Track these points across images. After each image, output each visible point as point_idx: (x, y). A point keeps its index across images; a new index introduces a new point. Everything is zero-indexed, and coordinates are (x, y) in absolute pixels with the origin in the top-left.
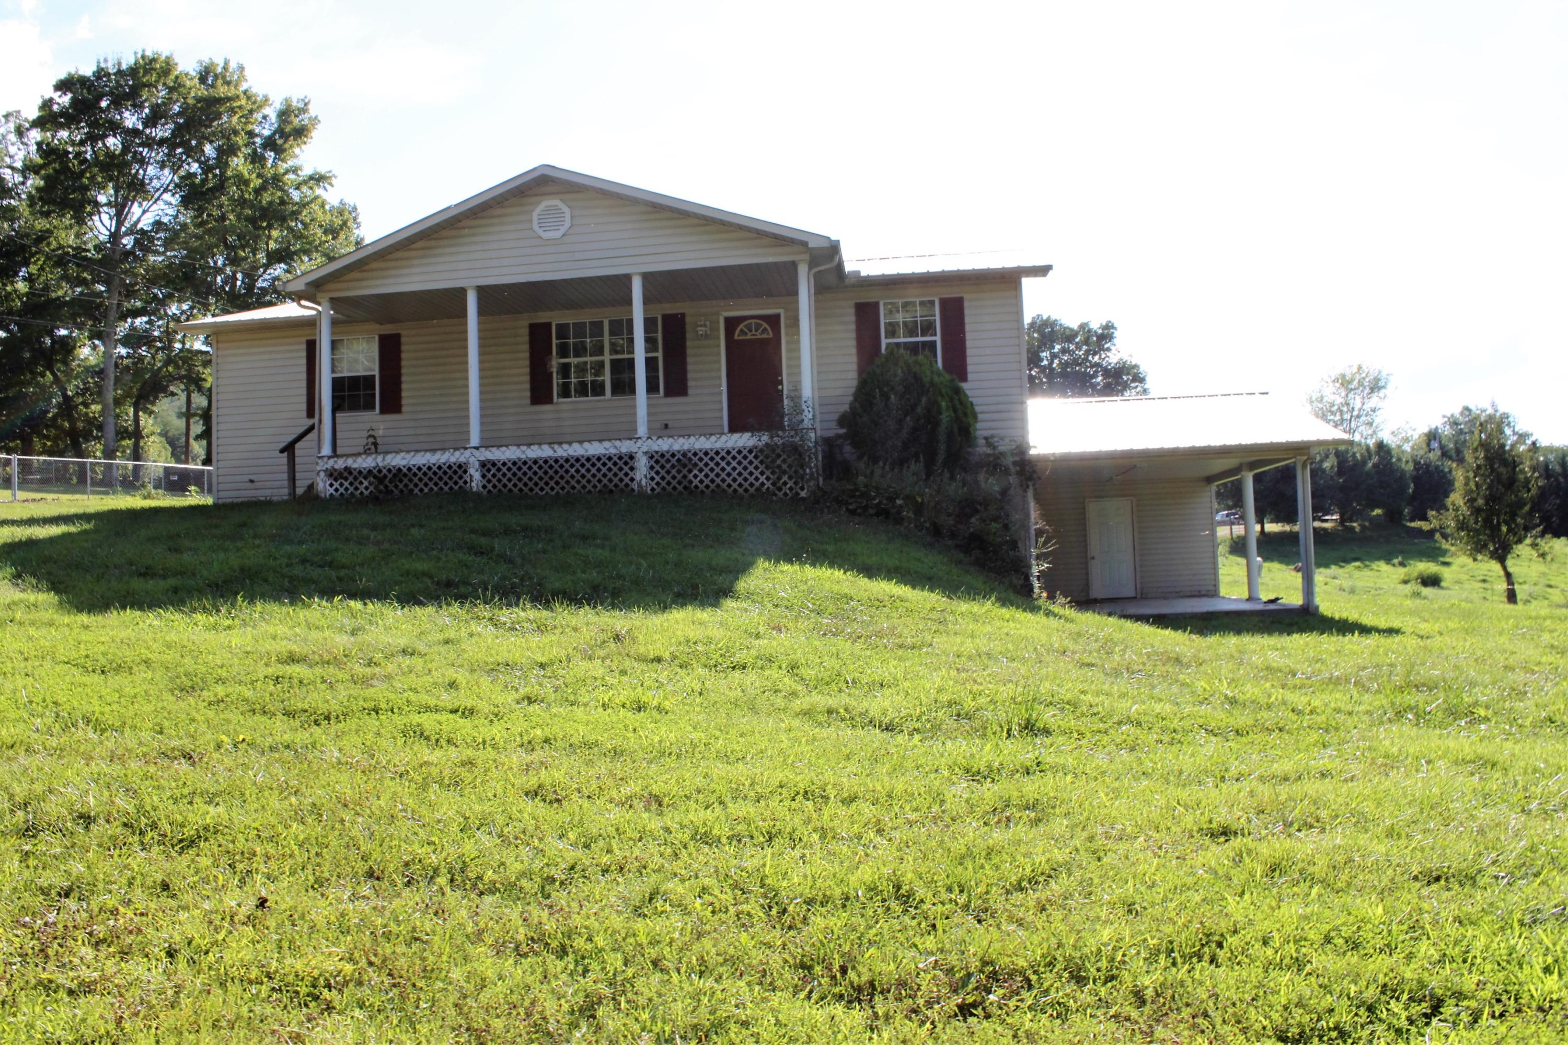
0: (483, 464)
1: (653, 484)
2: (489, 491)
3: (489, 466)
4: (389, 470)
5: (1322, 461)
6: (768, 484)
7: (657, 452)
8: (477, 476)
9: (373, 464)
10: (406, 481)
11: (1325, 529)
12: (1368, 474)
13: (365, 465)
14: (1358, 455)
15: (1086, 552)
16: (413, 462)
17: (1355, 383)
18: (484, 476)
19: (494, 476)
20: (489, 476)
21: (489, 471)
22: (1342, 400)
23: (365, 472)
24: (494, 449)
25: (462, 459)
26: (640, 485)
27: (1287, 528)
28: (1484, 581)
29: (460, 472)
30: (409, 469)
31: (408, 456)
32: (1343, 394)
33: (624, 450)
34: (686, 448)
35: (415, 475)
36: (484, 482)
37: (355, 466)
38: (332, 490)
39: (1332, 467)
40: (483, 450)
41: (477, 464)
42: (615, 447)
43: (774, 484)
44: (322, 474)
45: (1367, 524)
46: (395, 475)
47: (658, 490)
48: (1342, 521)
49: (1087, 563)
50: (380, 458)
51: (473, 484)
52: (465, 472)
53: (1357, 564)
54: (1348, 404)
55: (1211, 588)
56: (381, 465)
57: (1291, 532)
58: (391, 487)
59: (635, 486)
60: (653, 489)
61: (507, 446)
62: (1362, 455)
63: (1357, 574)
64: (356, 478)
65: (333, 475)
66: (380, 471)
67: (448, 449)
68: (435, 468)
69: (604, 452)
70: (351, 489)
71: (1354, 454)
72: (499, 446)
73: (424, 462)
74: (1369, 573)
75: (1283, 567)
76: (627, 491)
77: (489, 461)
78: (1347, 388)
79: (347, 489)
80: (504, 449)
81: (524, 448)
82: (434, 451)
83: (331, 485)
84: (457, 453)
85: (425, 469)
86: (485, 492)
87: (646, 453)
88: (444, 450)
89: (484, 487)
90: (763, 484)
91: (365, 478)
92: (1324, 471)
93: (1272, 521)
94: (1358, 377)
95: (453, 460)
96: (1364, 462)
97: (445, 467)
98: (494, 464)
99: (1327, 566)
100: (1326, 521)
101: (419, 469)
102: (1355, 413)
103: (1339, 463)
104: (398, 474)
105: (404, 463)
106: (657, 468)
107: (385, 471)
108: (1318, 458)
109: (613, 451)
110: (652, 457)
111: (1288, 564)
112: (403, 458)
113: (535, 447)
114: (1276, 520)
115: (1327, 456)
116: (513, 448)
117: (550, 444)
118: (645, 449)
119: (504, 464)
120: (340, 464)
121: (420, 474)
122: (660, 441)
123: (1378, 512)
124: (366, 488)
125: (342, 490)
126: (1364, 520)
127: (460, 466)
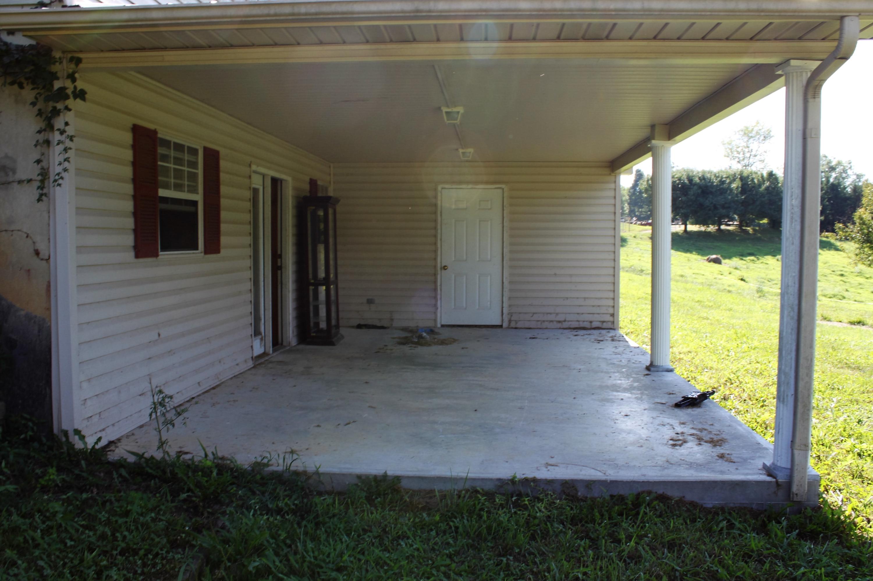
5: (730, 183)
11: (728, 231)
12: (762, 195)
14: (756, 181)
15: (435, 259)
17: (754, 132)
22: (745, 144)
27: (703, 229)
28: (842, 275)
32: (746, 139)
39: (737, 188)
45: (757, 228)
48: (740, 226)
49: (435, 275)
53: (752, 258)
54: (748, 147)
55: (609, 318)
57: (705, 232)
62: (758, 180)
63: (752, 265)
71: (753, 179)
74: (761, 265)
75: (699, 257)
78: (748, 136)
92: (731, 190)
93: (692, 224)
94: (756, 129)
96: (760, 186)
99: (730, 258)
100: (729, 225)
102: (753, 153)
103: (743, 185)
108: (728, 181)
111: (703, 255)
114: (696, 222)
115: (734, 180)
123: (765, 221)
126: (754, 226)
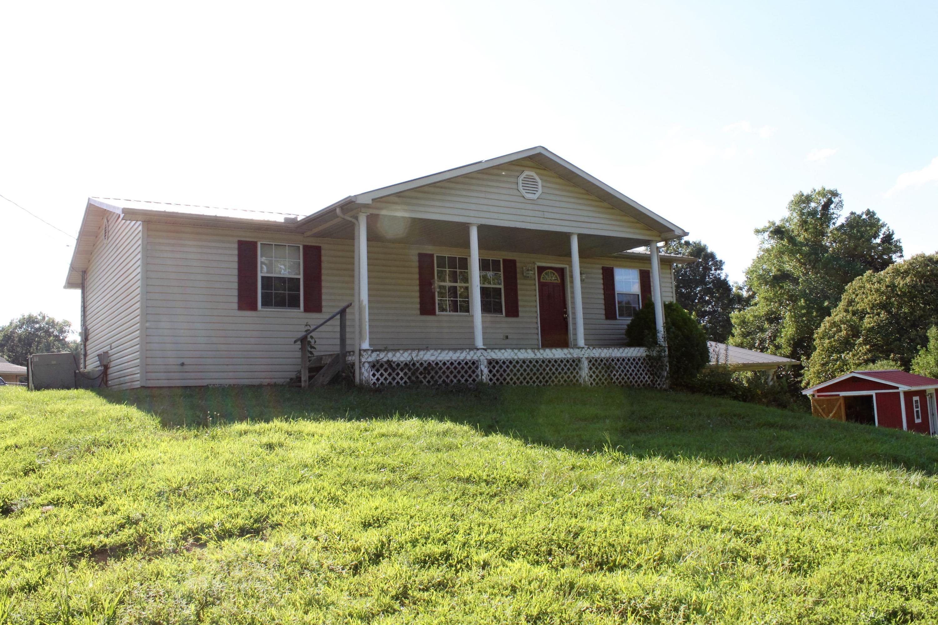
0: (490, 362)
1: (592, 379)
2: (494, 383)
3: (494, 363)
4: (421, 364)
6: (649, 382)
7: (593, 358)
8: (486, 371)
9: (409, 359)
10: (433, 373)
13: (402, 359)
16: (440, 358)
18: (490, 371)
19: (498, 371)
20: (494, 371)
21: (494, 367)
23: (402, 365)
24: (497, 351)
25: (475, 358)
26: (585, 381)
29: (473, 368)
30: (437, 364)
31: (436, 353)
33: (575, 356)
34: (608, 356)
35: (441, 368)
36: (491, 376)
37: (395, 359)
38: (374, 379)
40: (489, 351)
41: (486, 363)
42: (570, 354)
43: (652, 381)
44: (367, 365)
46: (425, 368)
47: (594, 383)
50: (414, 354)
51: (483, 377)
52: (477, 368)
56: (415, 359)
58: (421, 377)
59: (581, 381)
60: (591, 384)
61: (505, 349)
64: (394, 370)
65: (376, 366)
66: (414, 364)
67: (465, 349)
68: (456, 364)
69: (564, 356)
70: (390, 379)
72: (500, 349)
73: (448, 358)
76: (577, 384)
77: (494, 360)
79: (386, 379)
80: (503, 351)
81: (516, 351)
82: (455, 350)
83: (374, 375)
84: (472, 353)
85: (448, 364)
86: (491, 383)
87: (587, 358)
88: (462, 349)
89: (491, 380)
90: (647, 381)
91: (402, 370)
95: (469, 358)
97: (463, 363)
98: (497, 363)
101: (444, 364)
104: (429, 368)
105: (433, 358)
106: (594, 369)
107: (418, 365)
109: (569, 356)
110: (590, 361)
112: (432, 355)
113: (523, 351)
116: (509, 351)
117: (532, 349)
118: (586, 356)
119: (504, 363)
120: (384, 357)
121: (444, 368)
122: (594, 351)
124: (402, 378)
125: (382, 379)
127: (474, 363)
